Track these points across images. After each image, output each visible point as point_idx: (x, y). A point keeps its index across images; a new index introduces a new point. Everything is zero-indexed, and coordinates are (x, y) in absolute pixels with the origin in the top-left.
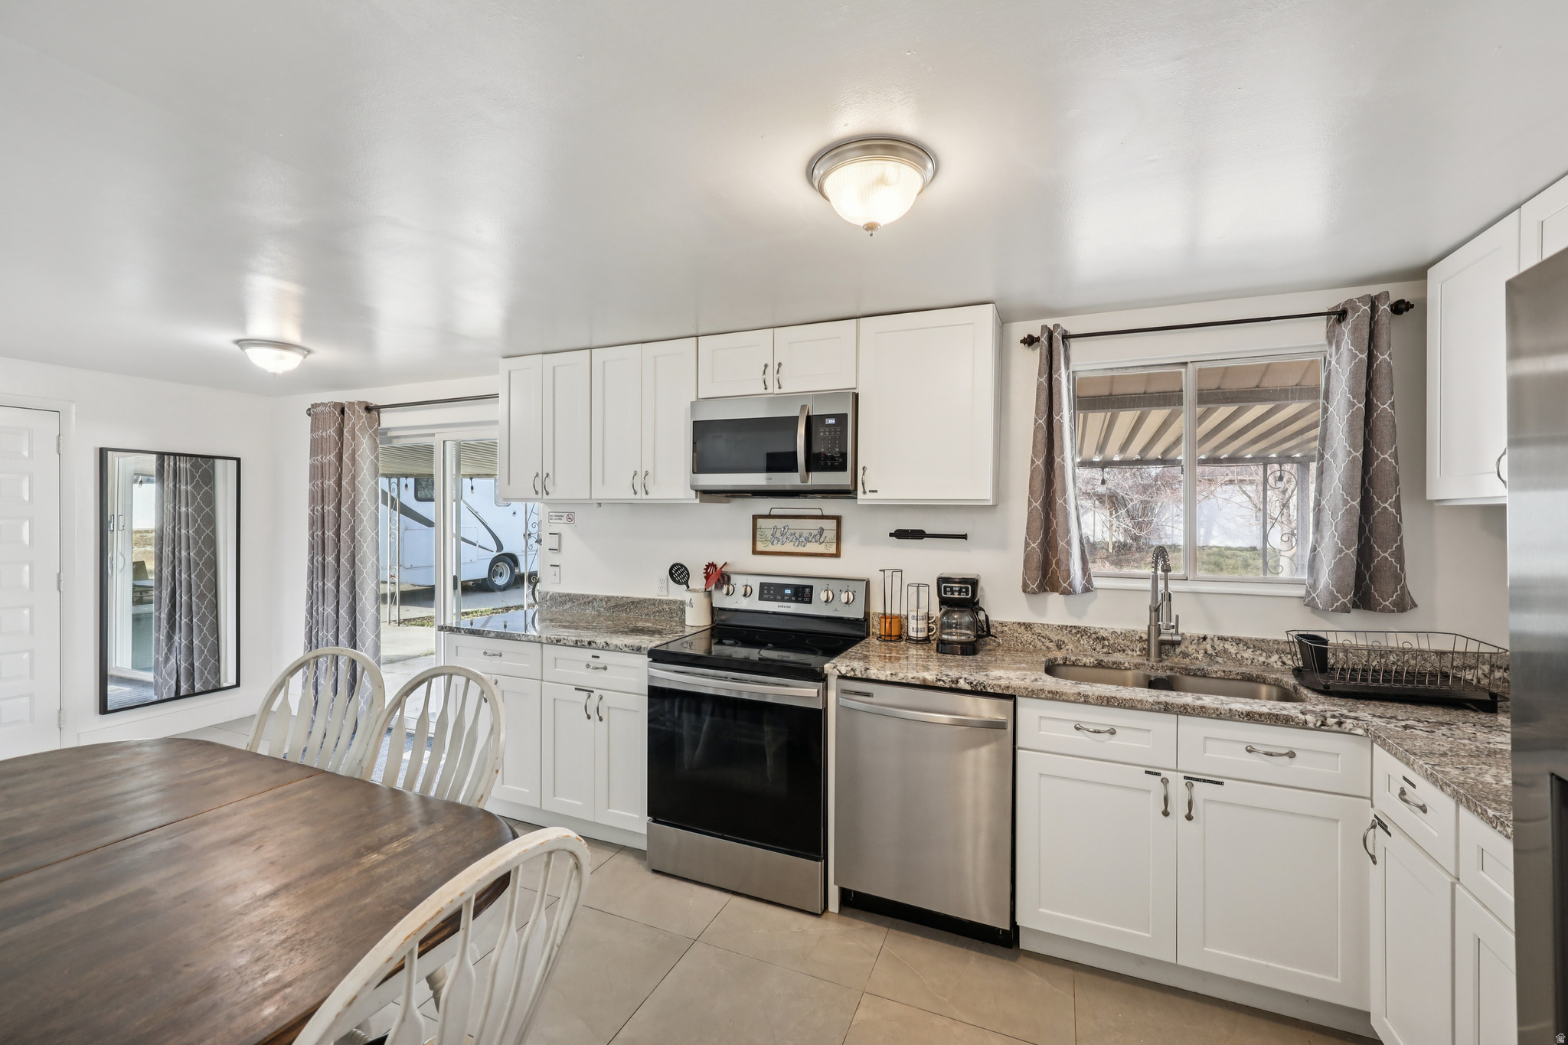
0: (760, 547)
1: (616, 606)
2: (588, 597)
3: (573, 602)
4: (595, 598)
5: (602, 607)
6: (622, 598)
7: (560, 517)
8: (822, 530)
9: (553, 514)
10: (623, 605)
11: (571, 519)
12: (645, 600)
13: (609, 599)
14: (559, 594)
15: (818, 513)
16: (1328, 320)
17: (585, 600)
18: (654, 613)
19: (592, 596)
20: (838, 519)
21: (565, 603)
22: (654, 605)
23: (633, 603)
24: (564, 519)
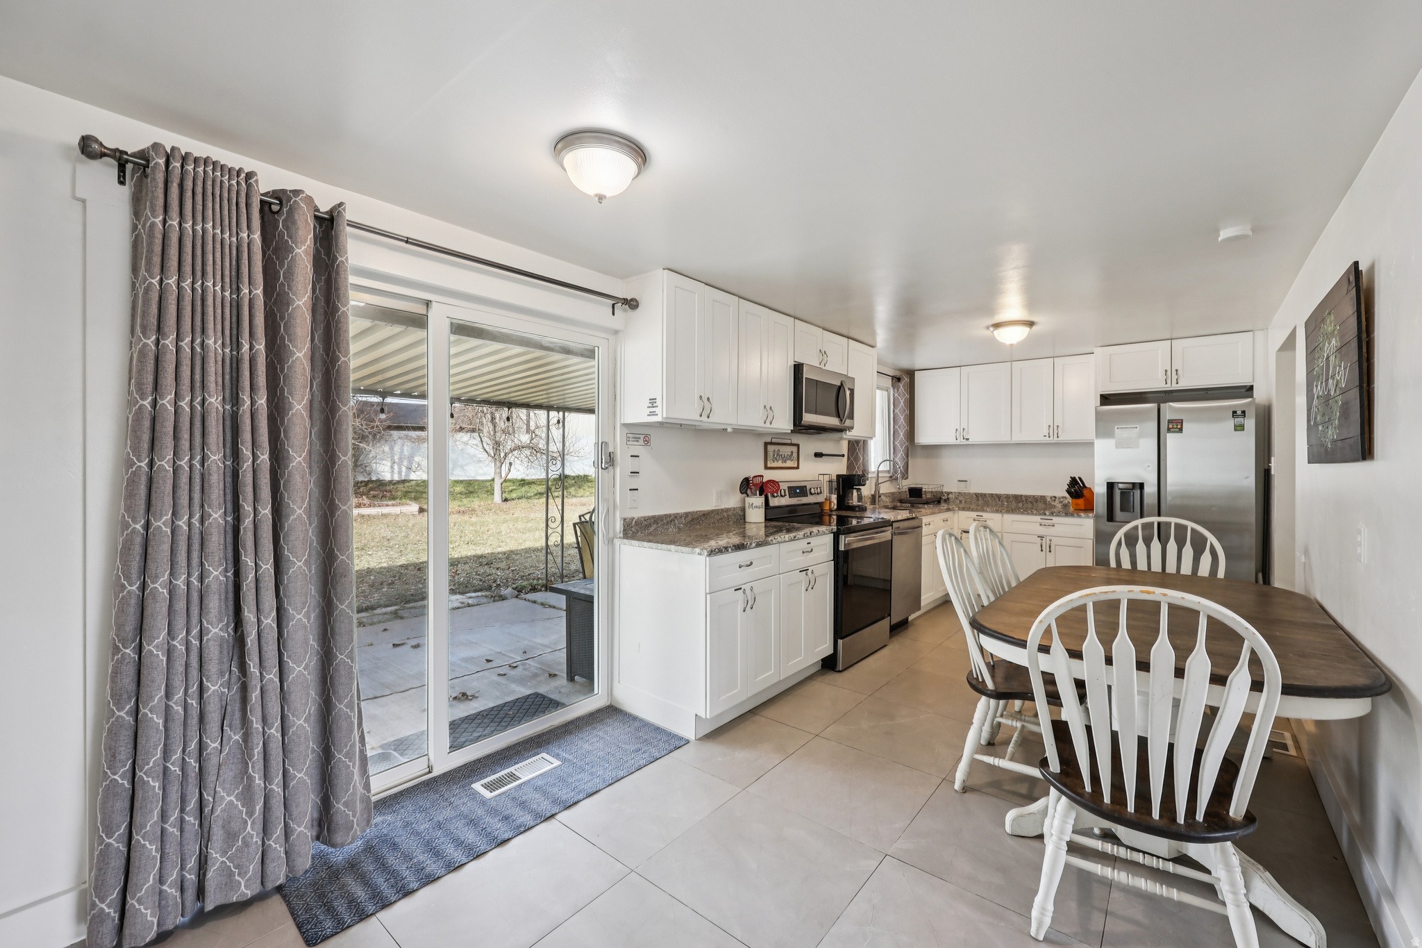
0: (769, 465)
1: (692, 520)
2: (670, 515)
3: (658, 524)
4: (676, 516)
5: (682, 523)
6: (697, 512)
7: (637, 439)
8: (792, 452)
9: (631, 435)
10: (697, 519)
11: (647, 442)
12: (712, 511)
13: (687, 514)
14: (644, 517)
15: (789, 442)
16: (892, 379)
17: (668, 519)
18: (718, 520)
19: (674, 514)
20: (798, 446)
21: (650, 525)
22: (718, 514)
23: (704, 515)
24: (641, 442)
